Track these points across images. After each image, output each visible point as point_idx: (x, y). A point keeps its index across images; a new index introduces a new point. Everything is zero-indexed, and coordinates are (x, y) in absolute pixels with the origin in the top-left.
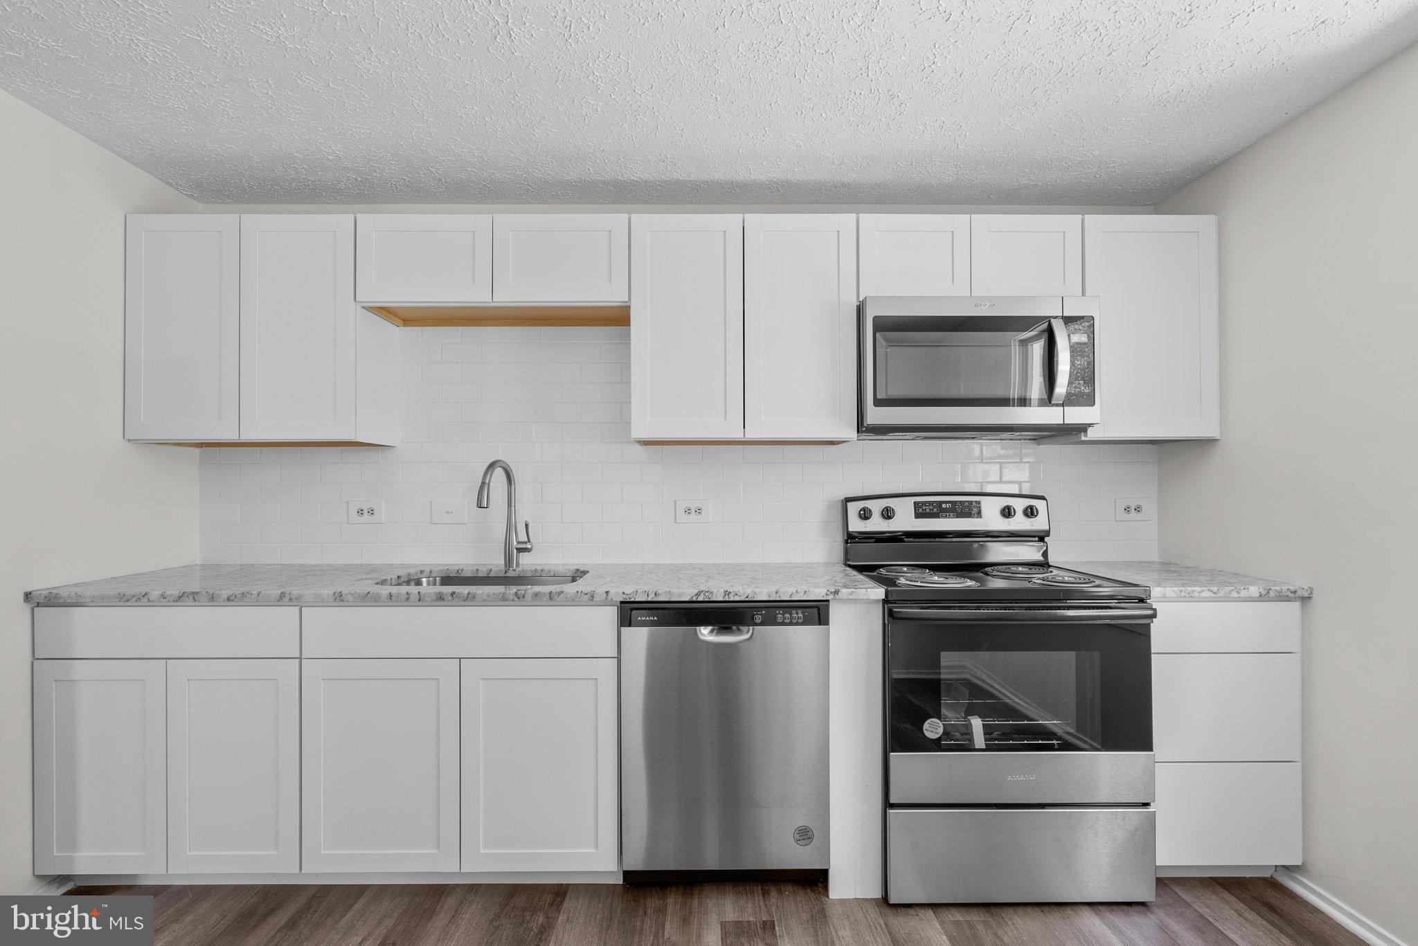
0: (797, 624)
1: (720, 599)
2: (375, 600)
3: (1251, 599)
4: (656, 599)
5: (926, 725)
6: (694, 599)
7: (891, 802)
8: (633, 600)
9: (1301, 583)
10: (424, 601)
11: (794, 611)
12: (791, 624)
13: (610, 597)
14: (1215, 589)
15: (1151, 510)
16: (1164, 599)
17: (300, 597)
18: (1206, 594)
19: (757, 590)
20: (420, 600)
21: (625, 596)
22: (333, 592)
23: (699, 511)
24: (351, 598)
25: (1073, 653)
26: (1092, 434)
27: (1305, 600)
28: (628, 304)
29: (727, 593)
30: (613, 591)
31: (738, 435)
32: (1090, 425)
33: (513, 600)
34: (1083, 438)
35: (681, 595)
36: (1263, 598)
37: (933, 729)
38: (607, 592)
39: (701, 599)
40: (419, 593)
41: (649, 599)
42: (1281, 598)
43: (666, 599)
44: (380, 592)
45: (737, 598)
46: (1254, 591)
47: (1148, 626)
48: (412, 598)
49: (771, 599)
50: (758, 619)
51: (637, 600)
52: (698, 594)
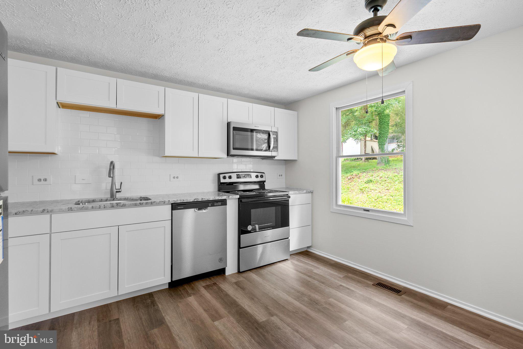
0: (220, 206)
1: (201, 200)
2: (86, 209)
3: (304, 193)
4: (183, 202)
5: (248, 227)
6: (194, 201)
7: (241, 247)
8: (177, 202)
9: (311, 189)
10: (106, 208)
11: (219, 202)
12: (218, 206)
13: (170, 202)
14: (299, 191)
15: (284, 176)
16: (291, 194)
17: (52, 210)
18: (298, 193)
19: (210, 198)
20: (104, 208)
21: (174, 201)
22: (68, 207)
23: (177, 177)
24: (75, 209)
25: (274, 207)
26: (276, 158)
27: (312, 193)
28: (164, 114)
29: (202, 199)
30: (170, 200)
31: (197, 156)
32: (276, 156)
33: (139, 205)
34: (274, 159)
35: (190, 200)
36: (306, 193)
37: (250, 228)
38: (169, 201)
39: (195, 201)
40: (104, 205)
41: (181, 202)
42: (309, 193)
43: (186, 202)
44: (88, 206)
45: (205, 200)
46: (305, 191)
47: (288, 200)
48: (101, 207)
49: (213, 200)
50: (210, 205)
51: (178, 202)
52: (195, 200)
